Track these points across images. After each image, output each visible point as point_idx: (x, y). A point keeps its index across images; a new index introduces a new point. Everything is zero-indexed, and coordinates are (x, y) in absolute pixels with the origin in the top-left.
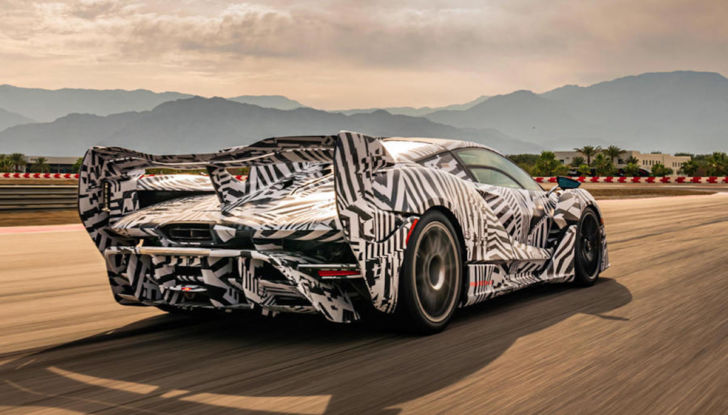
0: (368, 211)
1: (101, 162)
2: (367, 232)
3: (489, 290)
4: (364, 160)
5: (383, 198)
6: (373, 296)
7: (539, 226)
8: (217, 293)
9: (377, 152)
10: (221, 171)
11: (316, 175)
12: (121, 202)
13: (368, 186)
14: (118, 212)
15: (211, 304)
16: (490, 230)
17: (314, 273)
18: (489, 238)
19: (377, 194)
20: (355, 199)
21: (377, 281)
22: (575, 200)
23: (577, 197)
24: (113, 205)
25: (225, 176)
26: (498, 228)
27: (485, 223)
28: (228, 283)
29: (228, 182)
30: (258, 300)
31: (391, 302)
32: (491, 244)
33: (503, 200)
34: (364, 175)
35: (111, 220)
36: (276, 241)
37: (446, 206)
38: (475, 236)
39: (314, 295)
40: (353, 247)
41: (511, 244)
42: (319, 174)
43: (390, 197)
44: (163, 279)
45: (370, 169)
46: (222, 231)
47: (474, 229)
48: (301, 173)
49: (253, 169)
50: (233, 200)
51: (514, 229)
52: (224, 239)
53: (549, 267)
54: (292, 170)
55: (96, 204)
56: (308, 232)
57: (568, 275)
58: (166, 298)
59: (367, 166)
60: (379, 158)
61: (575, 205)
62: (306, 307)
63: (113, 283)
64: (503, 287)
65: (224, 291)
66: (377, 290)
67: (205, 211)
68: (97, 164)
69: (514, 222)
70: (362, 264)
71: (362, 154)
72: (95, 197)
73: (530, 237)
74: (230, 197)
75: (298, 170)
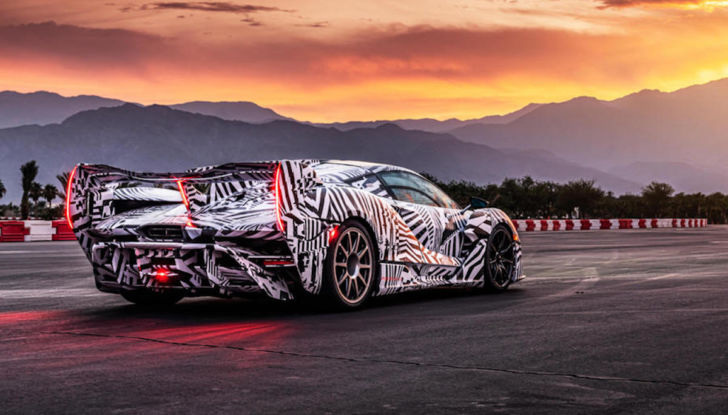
0: (301, 218)
1: (86, 175)
2: (300, 233)
3: (399, 285)
4: (299, 181)
5: (312, 209)
6: (303, 280)
7: (452, 238)
8: (185, 277)
9: (309, 175)
10: (189, 185)
11: (262, 190)
12: (101, 208)
13: (301, 199)
14: (99, 216)
15: (180, 285)
16: (401, 238)
17: (260, 262)
18: (400, 244)
19: (308, 206)
20: (291, 208)
21: (306, 269)
22: (488, 218)
23: (489, 215)
24: (95, 211)
25: (192, 190)
26: (410, 237)
27: (397, 231)
28: (194, 270)
29: (194, 194)
30: (218, 282)
31: (316, 285)
32: (402, 249)
33: (417, 215)
34: (299, 192)
35: (93, 223)
36: (231, 239)
37: (363, 216)
38: (387, 241)
39: (259, 278)
40: (290, 243)
41: (422, 251)
42: (266, 190)
43: (317, 208)
44: (143, 267)
45: (303, 188)
46: (191, 231)
47: (386, 236)
48: (251, 189)
49: (213, 185)
50: (198, 208)
51: (427, 239)
52: (192, 237)
53: (459, 273)
54: (244, 186)
55: (81, 210)
56: (256, 232)
57: (477, 281)
58: (144, 281)
59: (301, 185)
60: (310, 180)
61: (487, 222)
62: (253, 287)
63: (96, 272)
64: (411, 284)
65: (191, 276)
66: (306, 275)
67: (176, 215)
68: (83, 177)
69: (427, 234)
70: (296, 256)
71: (297, 176)
72: (80, 204)
73: (442, 247)
74: (195, 206)
75: (248, 186)
